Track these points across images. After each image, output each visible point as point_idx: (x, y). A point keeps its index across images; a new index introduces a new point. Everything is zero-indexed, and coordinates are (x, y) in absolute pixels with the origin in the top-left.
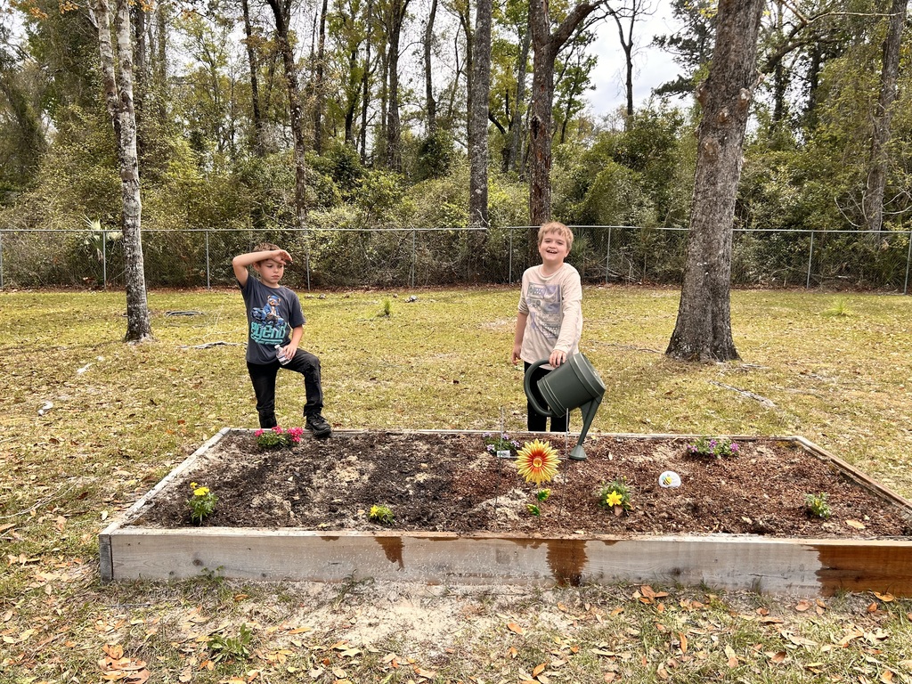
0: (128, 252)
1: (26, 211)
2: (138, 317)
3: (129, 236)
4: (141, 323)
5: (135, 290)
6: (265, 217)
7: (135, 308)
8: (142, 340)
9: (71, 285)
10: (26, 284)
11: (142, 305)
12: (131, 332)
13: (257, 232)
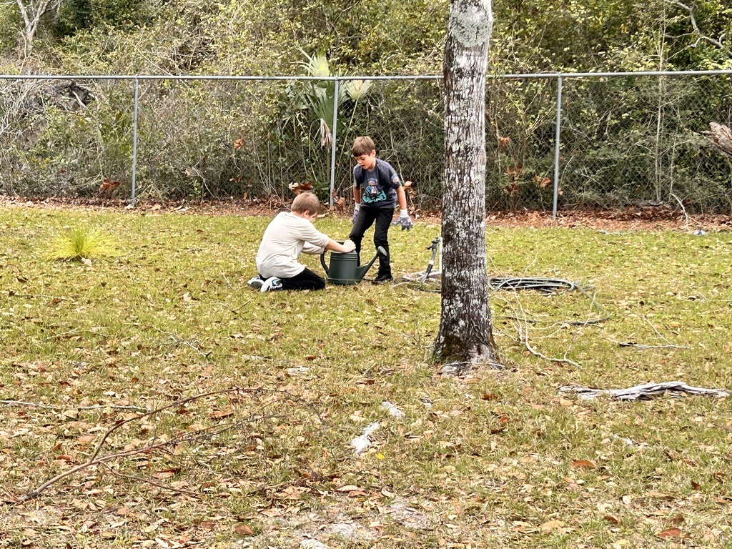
0: (453, 138)
1: (177, 35)
2: (466, 302)
3: (459, 97)
4: (472, 318)
5: (463, 235)
6: (698, 38)
7: (461, 279)
8: (474, 362)
9: (264, 198)
10: (178, 193)
11: (477, 272)
12: (449, 340)
13: (679, 77)
